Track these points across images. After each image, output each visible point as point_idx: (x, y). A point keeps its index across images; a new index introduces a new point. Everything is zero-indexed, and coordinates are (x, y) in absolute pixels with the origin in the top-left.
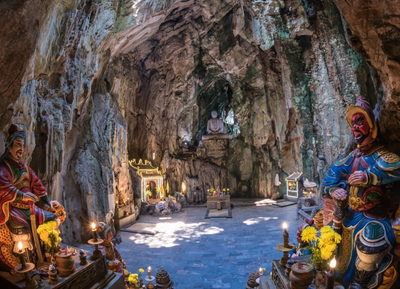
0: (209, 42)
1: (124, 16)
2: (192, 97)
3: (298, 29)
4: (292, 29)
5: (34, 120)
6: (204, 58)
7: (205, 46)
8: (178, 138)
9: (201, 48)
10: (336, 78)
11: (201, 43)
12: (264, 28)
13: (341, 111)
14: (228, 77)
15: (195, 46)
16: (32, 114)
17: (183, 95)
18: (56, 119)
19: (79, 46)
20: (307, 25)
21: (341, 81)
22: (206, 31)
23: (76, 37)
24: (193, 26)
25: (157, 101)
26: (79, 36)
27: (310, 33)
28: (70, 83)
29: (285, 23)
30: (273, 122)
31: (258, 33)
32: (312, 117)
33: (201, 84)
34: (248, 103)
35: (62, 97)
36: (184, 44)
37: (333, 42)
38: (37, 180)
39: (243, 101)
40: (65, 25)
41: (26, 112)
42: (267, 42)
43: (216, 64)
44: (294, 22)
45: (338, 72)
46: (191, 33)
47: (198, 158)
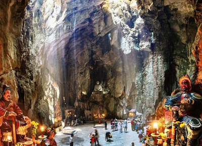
0: (97, 48)
1: (48, 36)
2: (87, 74)
3: (144, 47)
4: (141, 46)
5: (16, 87)
6: (94, 56)
7: (94, 50)
8: (81, 93)
9: (92, 51)
10: (156, 73)
11: (92, 48)
12: (127, 43)
13: (155, 86)
14: (105, 66)
15: (89, 50)
16: (15, 84)
17: (83, 74)
18: (27, 87)
19: (30, 54)
20: (150, 46)
21: (158, 74)
22: (95, 42)
23: (27, 50)
24: (88, 39)
25: (71, 77)
26: (29, 50)
27: (150, 50)
28: (30, 71)
29: (139, 43)
30: (125, 87)
31: (124, 45)
32: (142, 87)
33: (92, 68)
34: (114, 78)
35: (28, 77)
36: (83, 49)
37: (159, 57)
38: (17, 107)
39: (112, 77)
40: (19, 43)
41: (12, 84)
42: (127, 50)
43: (100, 59)
44: (143, 43)
45: (157, 71)
46: (87, 43)
47: (91, 102)
